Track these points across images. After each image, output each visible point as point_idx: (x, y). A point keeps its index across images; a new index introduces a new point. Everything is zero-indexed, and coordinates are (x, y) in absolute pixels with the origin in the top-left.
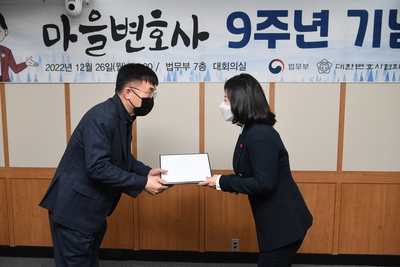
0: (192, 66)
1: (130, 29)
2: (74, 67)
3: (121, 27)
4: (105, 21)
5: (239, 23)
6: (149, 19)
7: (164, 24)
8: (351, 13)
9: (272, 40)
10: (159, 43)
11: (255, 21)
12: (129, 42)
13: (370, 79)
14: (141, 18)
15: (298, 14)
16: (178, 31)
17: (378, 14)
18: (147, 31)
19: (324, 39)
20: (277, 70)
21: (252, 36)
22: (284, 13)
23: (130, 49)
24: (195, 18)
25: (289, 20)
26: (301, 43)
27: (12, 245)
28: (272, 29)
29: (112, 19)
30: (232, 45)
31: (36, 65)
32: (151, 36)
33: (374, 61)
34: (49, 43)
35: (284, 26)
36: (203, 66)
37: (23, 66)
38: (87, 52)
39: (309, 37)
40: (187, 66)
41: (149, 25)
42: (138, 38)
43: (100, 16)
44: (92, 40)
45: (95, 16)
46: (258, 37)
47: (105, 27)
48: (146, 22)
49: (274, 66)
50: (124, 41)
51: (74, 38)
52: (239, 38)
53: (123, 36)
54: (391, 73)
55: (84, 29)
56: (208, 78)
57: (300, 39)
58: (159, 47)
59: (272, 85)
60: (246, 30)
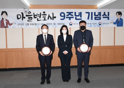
0: (52, 24)
1: (38, 16)
2: (24, 24)
3: (36, 15)
4: (32, 14)
5: (63, 15)
6: (42, 13)
7: (46, 15)
8: (86, 13)
9: (70, 18)
10: (45, 19)
11: (66, 14)
12: (38, 19)
13: (91, 26)
14: (41, 13)
15: (75, 13)
16: (49, 16)
17: (92, 13)
18: (42, 16)
19: (81, 18)
20: (71, 25)
21: (66, 17)
22: (72, 13)
23: (38, 20)
24: (53, 13)
25: (73, 14)
26: (76, 19)
27: (7, 68)
28: (70, 16)
29: (34, 13)
30: (61, 19)
31: (15, 24)
32: (43, 17)
33: (91, 23)
34: (18, 19)
35: (72, 15)
36: (55, 24)
37: (12, 24)
38: (28, 21)
39: (78, 18)
40: (51, 24)
41: (42, 15)
42: (40, 18)
43: (31, 13)
44: (29, 18)
45: (30, 13)
46: (67, 18)
47: (32, 15)
48: (42, 14)
49: (71, 24)
50: (37, 18)
51: (25, 18)
52: (63, 18)
53: (36, 17)
54: (95, 25)
55: (27, 16)
56: (56, 27)
57: (76, 18)
58: (45, 20)
59: (70, 28)
60: (64, 16)
